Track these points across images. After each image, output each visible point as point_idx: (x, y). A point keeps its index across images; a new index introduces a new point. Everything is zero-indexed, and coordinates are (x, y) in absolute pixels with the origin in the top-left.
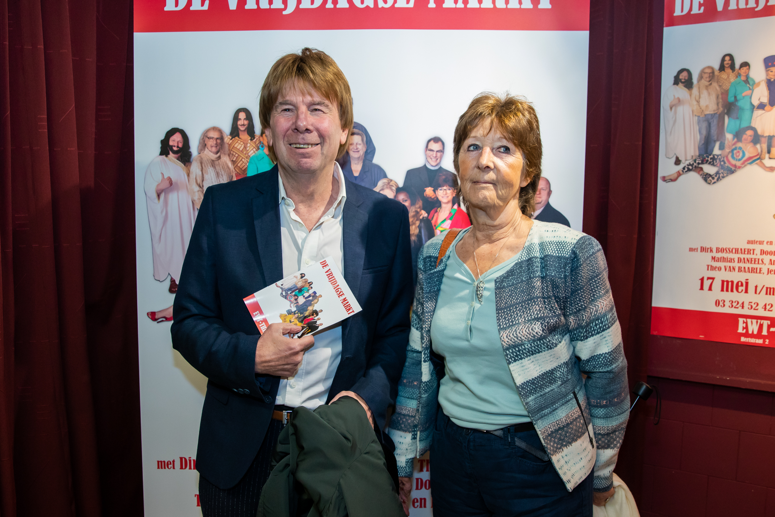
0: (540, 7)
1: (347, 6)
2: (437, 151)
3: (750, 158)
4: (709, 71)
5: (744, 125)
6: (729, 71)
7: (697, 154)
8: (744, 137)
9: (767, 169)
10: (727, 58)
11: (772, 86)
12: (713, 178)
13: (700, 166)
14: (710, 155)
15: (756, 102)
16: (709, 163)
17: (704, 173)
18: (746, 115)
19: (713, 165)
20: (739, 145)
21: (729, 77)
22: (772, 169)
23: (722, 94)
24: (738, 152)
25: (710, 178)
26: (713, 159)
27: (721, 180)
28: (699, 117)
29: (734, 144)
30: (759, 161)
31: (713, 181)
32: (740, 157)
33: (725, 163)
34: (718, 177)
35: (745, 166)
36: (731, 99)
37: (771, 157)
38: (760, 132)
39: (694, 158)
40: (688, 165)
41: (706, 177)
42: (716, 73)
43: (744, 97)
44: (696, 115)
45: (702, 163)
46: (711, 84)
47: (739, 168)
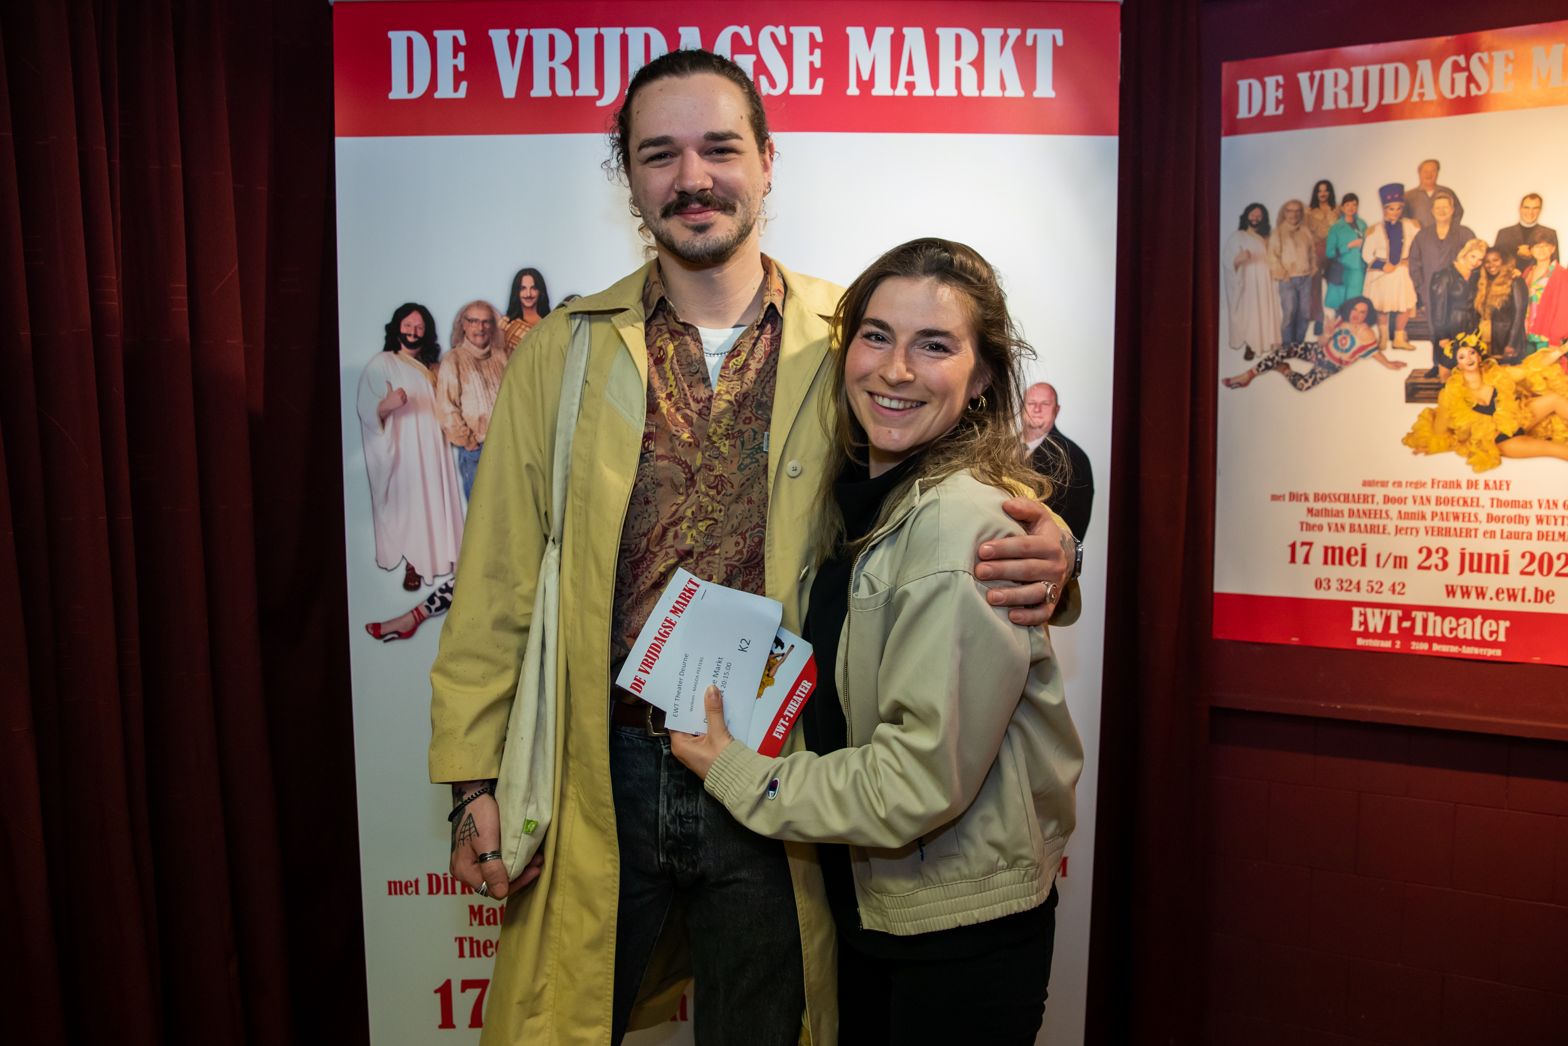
3: (1362, 348)
4: (1294, 207)
5: (1353, 294)
6: (1326, 207)
7: (1280, 341)
8: (1353, 313)
9: (1390, 365)
10: (1323, 187)
11: (1393, 232)
12: (1306, 381)
13: (1286, 361)
14: (1300, 343)
15: (1369, 259)
16: (1300, 357)
17: (1291, 372)
18: (1355, 277)
19: (1306, 359)
20: (1346, 326)
21: (1326, 217)
22: (1398, 365)
23: (1316, 244)
24: (1345, 338)
25: (1302, 381)
26: (1306, 349)
27: (1318, 383)
28: (1280, 281)
29: (1339, 325)
30: (1376, 353)
31: (1306, 385)
32: (1347, 346)
33: (1324, 356)
34: (1314, 379)
35: (1356, 360)
36: (1331, 253)
37: (1395, 345)
38: (1376, 305)
39: (1275, 348)
40: (1266, 360)
41: (1295, 380)
42: (1307, 211)
43: (1350, 249)
44: (1276, 279)
45: (1288, 356)
46: (1298, 229)
47: (1347, 363)
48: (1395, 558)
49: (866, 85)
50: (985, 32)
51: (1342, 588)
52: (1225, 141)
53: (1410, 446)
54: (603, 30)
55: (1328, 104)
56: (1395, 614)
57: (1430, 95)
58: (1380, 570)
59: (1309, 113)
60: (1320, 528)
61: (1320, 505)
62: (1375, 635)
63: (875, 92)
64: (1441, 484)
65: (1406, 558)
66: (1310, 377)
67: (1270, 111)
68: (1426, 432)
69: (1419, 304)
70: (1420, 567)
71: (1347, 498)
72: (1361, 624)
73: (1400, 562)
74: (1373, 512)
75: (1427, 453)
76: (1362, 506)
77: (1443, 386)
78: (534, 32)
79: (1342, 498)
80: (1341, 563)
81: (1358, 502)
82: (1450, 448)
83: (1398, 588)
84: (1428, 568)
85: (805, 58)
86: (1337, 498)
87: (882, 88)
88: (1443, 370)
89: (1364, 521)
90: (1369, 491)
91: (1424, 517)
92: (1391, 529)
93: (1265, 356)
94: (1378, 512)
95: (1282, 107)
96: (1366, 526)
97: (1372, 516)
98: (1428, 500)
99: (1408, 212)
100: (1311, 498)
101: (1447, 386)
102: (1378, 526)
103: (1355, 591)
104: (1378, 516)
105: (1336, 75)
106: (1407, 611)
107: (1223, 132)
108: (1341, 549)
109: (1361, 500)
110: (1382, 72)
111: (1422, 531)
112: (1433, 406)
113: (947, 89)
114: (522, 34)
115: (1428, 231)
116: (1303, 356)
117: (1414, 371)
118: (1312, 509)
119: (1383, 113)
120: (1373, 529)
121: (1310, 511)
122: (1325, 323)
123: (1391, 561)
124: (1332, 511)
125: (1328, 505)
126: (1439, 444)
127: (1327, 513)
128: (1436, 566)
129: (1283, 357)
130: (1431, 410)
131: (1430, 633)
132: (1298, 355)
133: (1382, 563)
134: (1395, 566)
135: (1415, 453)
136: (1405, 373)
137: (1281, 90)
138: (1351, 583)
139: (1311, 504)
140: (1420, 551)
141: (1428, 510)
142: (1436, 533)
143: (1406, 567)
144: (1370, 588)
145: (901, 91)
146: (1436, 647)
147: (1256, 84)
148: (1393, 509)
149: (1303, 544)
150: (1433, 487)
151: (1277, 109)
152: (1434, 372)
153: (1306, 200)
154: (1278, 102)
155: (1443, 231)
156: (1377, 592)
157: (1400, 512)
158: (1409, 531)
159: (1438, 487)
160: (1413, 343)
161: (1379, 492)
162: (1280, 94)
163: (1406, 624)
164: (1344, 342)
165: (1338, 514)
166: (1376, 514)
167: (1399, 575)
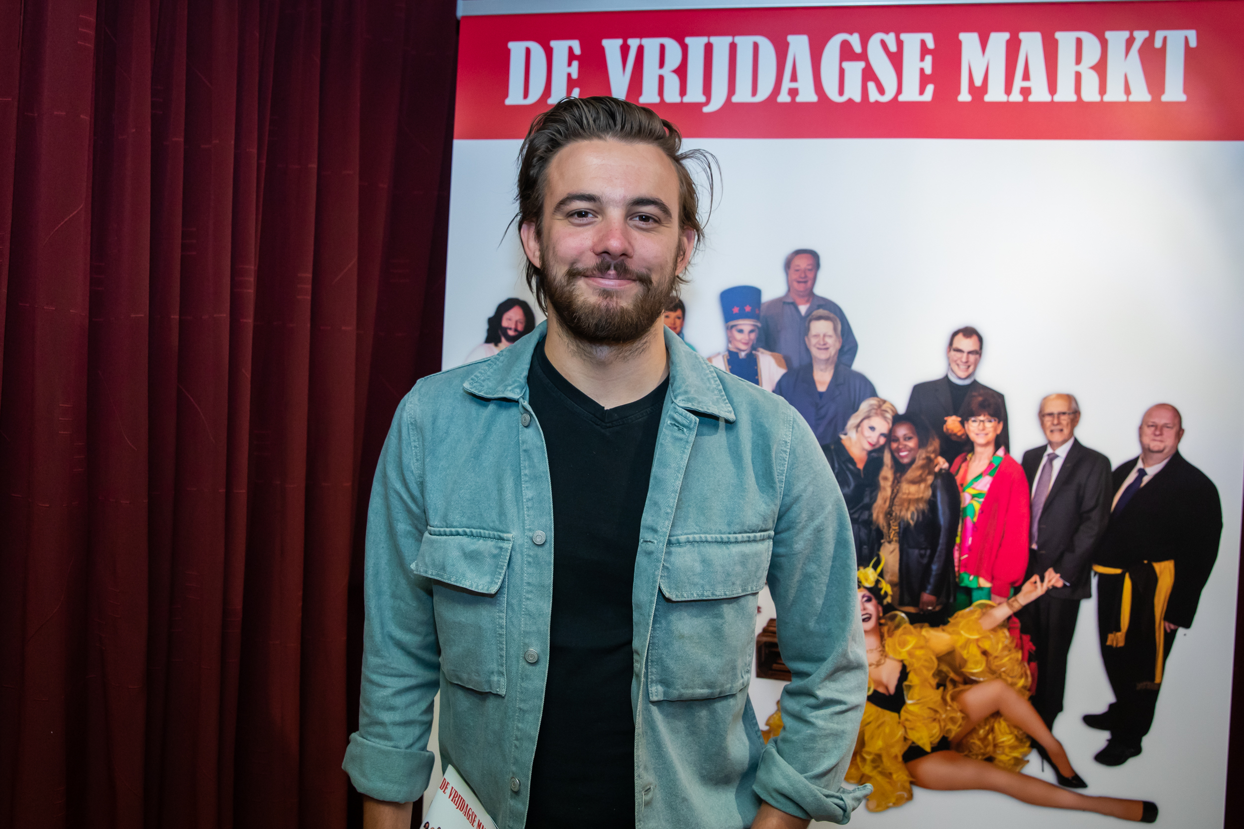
0: (1165, 98)
1: (814, 98)
2: (969, 353)
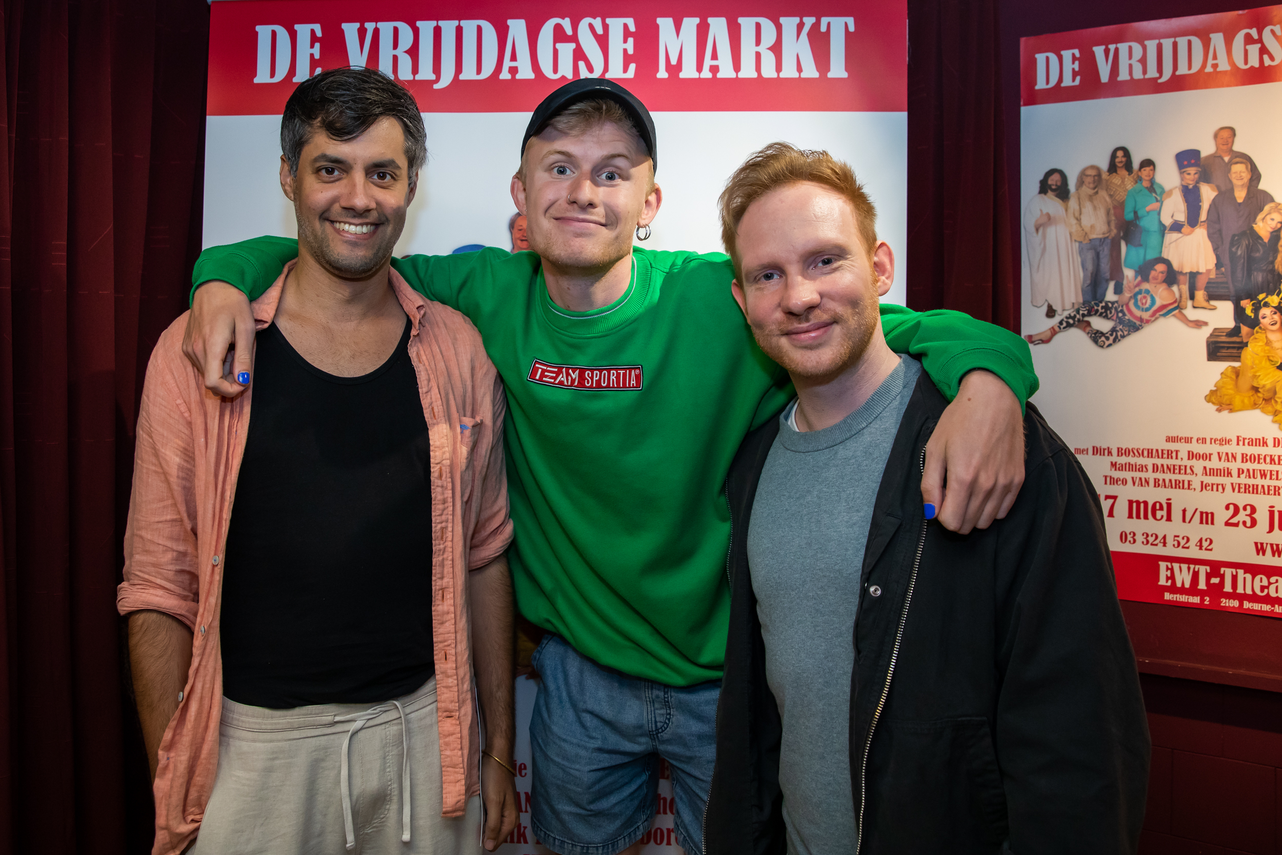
3: (1163, 307)
4: (1092, 172)
5: (1151, 255)
6: (1124, 172)
7: (1081, 300)
8: (1153, 273)
9: (1191, 324)
10: (1120, 154)
11: (1191, 196)
12: (1108, 339)
13: (1086, 319)
14: (1101, 302)
15: (1167, 221)
16: (1101, 315)
17: (1093, 330)
18: (1153, 240)
19: (1106, 317)
20: (1145, 286)
21: (1124, 183)
22: (1199, 324)
23: (1115, 207)
24: (1145, 297)
25: (1103, 339)
26: (1106, 308)
27: (1119, 340)
28: (1080, 242)
29: (1138, 285)
30: (1177, 311)
31: (1107, 343)
32: (1147, 305)
33: (1124, 315)
34: (1115, 337)
35: (1157, 319)
36: (1129, 216)
37: (1195, 305)
38: (1176, 266)
39: (1076, 307)
40: (1067, 318)
41: (1096, 337)
42: (1105, 176)
43: (1148, 212)
44: (1075, 241)
45: (1089, 315)
46: (1097, 193)
47: (1148, 322)
48: (1202, 513)
49: (674, 69)
50: (783, 20)
51: (1148, 542)
52: (1024, 110)
53: (1213, 403)
54: (441, 23)
55: (1123, 76)
56: (1203, 570)
57: (1224, 66)
58: (1186, 524)
59: (1105, 84)
60: (1124, 482)
61: (1123, 460)
62: (1182, 590)
63: (682, 75)
64: (1246, 441)
65: (1212, 514)
66: (1111, 335)
67: (1068, 82)
68: (1229, 390)
69: (1218, 265)
70: (1227, 524)
71: (1150, 453)
72: (1168, 578)
73: (1207, 518)
74: (1177, 467)
75: (1231, 411)
76: (1166, 462)
77: (1246, 345)
78: (381, 25)
79: (1146, 453)
80: (1146, 517)
81: (1162, 457)
82: (1255, 406)
83: (1205, 544)
84: (1236, 525)
85: (618, 45)
86: (1140, 453)
87: (689, 71)
88: (1245, 329)
89: (1168, 476)
90: (1172, 446)
91: (1229, 474)
92: (1196, 484)
93: (1066, 313)
94: (1183, 468)
95: (1078, 78)
96: (1170, 481)
97: (1177, 471)
98: (1234, 457)
99: (1205, 177)
100: (1115, 452)
101: (1249, 345)
102: (1183, 481)
103: (1161, 545)
104: (1183, 471)
105: (1130, 48)
106: (1216, 567)
107: (1022, 103)
108: (1146, 503)
109: (1165, 456)
110: (1175, 45)
111: (1228, 488)
112: (1236, 364)
113: (748, 71)
114: (370, 26)
115: (1225, 194)
116: (1104, 314)
117: (1215, 329)
118: (1116, 463)
119: (1178, 84)
120: (1178, 485)
121: (1114, 465)
122: (1125, 282)
123: (1197, 516)
124: (1136, 465)
125: (1132, 460)
126: (1243, 402)
127: (1131, 467)
128: (1244, 523)
129: (1084, 315)
130: (1234, 368)
131: (1240, 590)
132: (1099, 314)
133: (1188, 519)
134: (1201, 522)
135: (1219, 410)
136: (1206, 332)
137: (1077, 63)
138: (1157, 537)
139: (1115, 458)
140: (1227, 508)
141: (1234, 466)
142: (1242, 490)
143: (1212, 523)
144: (1176, 543)
145: (706, 74)
146: (1247, 605)
147: (1053, 57)
148: (1198, 465)
149: (1107, 497)
150: (1238, 444)
151: (1074, 80)
152: (1236, 331)
153: (1104, 165)
154: (1075, 74)
155: (1240, 195)
156: (1183, 547)
157: (1205, 468)
158: (1215, 487)
159: (1244, 444)
160: (1213, 303)
161: (1183, 448)
162: (1076, 66)
163: (1215, 580)
164: (1144, 301)
165: (1142, 468)
166: (1181, 469)
167: (1206, 531)
